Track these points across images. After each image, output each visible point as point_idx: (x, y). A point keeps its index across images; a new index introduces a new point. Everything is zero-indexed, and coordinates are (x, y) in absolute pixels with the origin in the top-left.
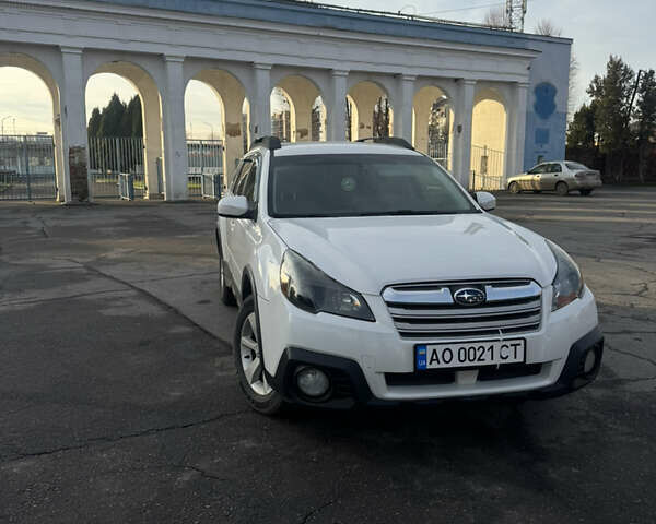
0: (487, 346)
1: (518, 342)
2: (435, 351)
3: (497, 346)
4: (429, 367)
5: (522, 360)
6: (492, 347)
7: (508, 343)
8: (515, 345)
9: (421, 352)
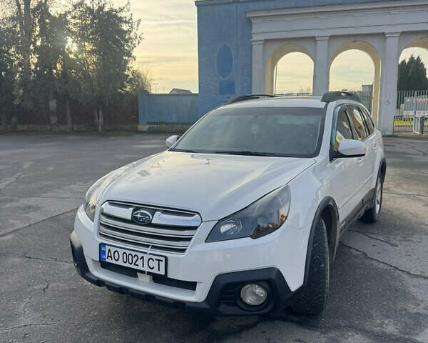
0: (140, 255)
1: (161, 258)
2: (109, 251)
3: (146, 257)
4: (107, 260)
5: (164, 274)
6: (143, 257)
7: (154, 257)
8: (159, 260)
9: (103, 249)
